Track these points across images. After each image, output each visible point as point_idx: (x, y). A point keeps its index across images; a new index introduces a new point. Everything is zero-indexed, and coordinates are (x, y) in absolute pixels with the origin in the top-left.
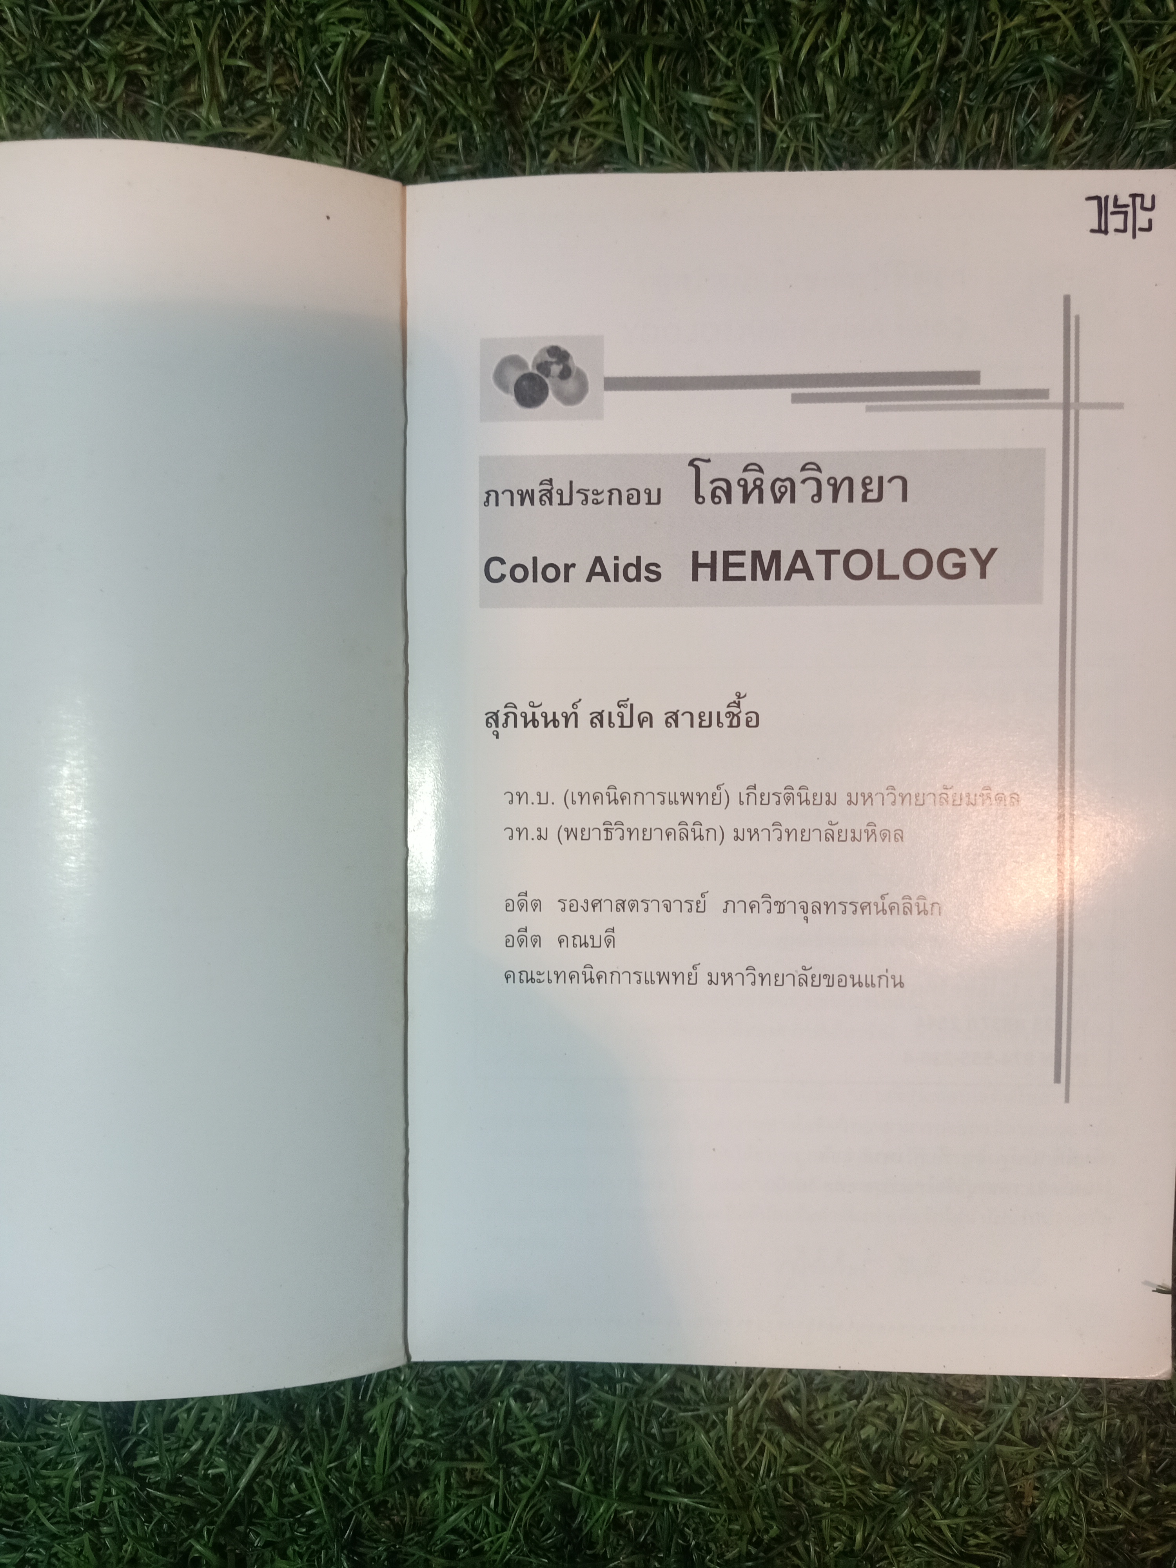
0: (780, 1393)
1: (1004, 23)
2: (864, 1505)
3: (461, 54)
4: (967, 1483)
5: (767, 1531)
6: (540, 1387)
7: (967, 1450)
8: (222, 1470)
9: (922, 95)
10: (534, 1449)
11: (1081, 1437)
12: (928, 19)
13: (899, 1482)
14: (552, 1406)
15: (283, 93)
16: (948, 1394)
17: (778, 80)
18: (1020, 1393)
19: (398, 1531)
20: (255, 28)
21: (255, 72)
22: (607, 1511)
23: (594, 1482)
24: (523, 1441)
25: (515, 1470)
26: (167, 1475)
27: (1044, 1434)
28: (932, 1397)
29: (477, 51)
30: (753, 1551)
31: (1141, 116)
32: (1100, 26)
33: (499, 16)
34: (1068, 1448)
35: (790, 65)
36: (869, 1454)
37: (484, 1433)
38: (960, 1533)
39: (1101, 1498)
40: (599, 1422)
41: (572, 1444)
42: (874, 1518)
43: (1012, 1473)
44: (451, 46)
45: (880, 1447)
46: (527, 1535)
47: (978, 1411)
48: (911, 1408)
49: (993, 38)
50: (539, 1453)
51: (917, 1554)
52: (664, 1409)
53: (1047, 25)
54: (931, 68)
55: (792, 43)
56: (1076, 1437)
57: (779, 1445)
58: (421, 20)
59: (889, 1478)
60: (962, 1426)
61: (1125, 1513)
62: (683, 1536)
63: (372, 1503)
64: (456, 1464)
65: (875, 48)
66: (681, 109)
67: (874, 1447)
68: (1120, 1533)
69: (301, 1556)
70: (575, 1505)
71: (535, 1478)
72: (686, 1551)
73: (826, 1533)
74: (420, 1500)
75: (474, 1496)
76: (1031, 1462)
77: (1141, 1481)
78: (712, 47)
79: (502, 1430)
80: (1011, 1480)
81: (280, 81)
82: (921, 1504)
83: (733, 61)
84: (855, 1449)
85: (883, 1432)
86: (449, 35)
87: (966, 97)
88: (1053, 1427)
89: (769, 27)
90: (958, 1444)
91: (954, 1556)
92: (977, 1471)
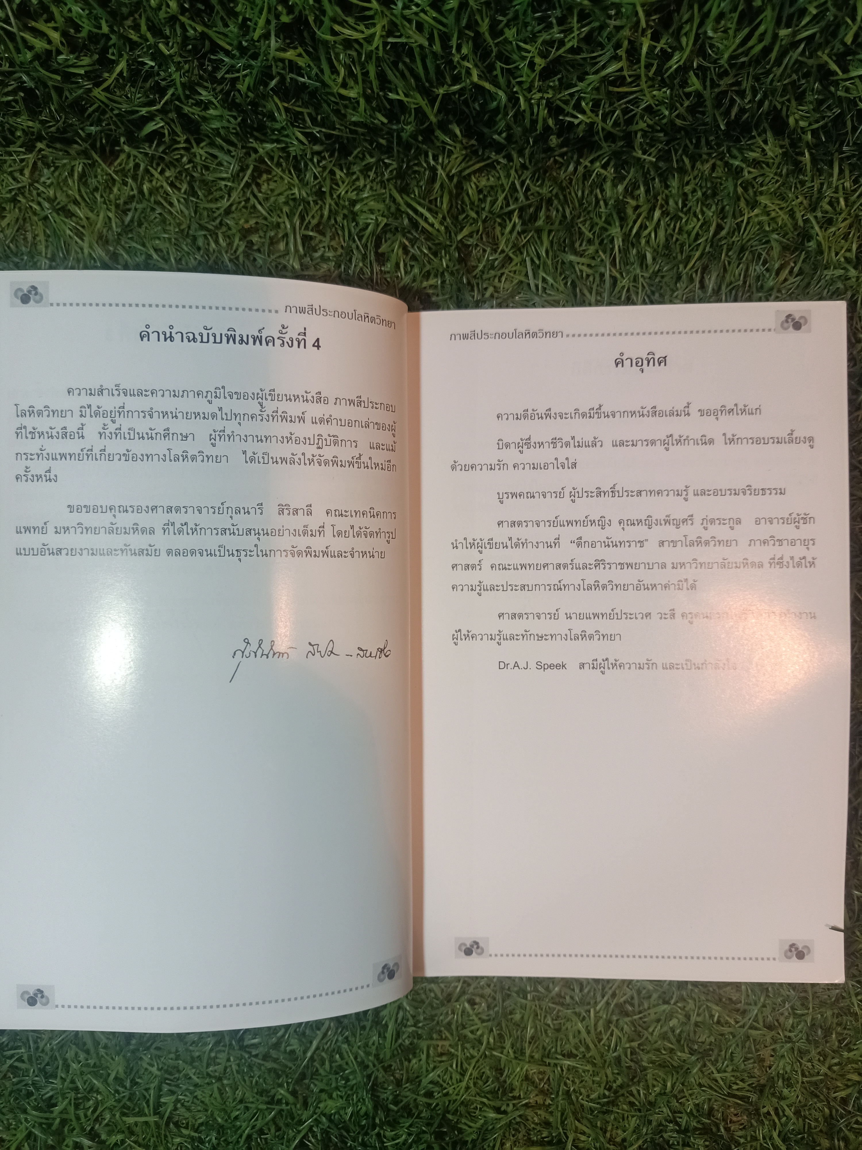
0: (622, 1000)
1: (749, 213)
2: (672, 1065)
3: (438, 230)
4: (732, 1053)
5: (615, 1082)
6: (482, 996)
7: (732, 1033)
8: (295, 1047)
9: (702, 255)
10: (479, 1033)
11: (798, 1025)
12: (705, 209)
13: (692, 1052)
14: (489, 1007)
15: (335, 250)
16: (721, 1000)
17: (619, 246)
18: (762, 1000)
19: (399, 1083)
20: (319, 213)
21: (319, 237)
22: (522, 1069)
23: (515, 1052)
24: (473, 1028)
25: (468, 1045)
26: (262, 1050)
27: (776, 1024)
28: (711, 1001)
29: (446, 228)
30: (607, 1093)
31: (826, 268)
32: (803, 216)
33: (459, 207)
34: (790, 1031)
35: (626, 237)
36: (674, 1036)
37: (449, 1024)
38: (728, 1082)
39: (810, 1061)
40: (517, 1017)
41: (501, 1029)
42: (678, 1073)
43: (758, 1047)
44: (432, 225)
45: (681, 1032)
46: (475, 1084)
47: (738, 1010)
48: (699, 1008)
49: (742, 221)
50: (482, 1035)
51: (703, 1094)
52: (555, 1009)
53: (773, 214)
54: (707, 240)
55: (628, 225)
56: (795, 1025)
57: (622, 1029)
58: (416, 211)
59: (686, 1050)
60: (728, 1019)
61: (824, 1070)
62: (566, 1084)
63: (383, 1067)
64: (435, 1042)
65: (675, 226)
66: (563, 263)
67: (678, 1031)
68: (821, 1081)
69: (342, 1097)
70: (502, 1066)
71: (479, 1050)
72: (568, 1093)
73: (650, 1082)
74: (411, 1064)
75: (442, 1061)
76: (769, 1040)
77: (834, 1051)
78: (580, 225)
79: (460, 1022)
80: (757, 1050)
81: (333, 243)
82: (705, 1065)
83: (594, 234)
84: (666, 1033)
85: (683, 1023)
86: (431, 219)
87: (727, 255)
88: (782, 1019)
89: (615, 216)
90: (726, 1030)
91: (725, 1095)
92: (737, 1045)
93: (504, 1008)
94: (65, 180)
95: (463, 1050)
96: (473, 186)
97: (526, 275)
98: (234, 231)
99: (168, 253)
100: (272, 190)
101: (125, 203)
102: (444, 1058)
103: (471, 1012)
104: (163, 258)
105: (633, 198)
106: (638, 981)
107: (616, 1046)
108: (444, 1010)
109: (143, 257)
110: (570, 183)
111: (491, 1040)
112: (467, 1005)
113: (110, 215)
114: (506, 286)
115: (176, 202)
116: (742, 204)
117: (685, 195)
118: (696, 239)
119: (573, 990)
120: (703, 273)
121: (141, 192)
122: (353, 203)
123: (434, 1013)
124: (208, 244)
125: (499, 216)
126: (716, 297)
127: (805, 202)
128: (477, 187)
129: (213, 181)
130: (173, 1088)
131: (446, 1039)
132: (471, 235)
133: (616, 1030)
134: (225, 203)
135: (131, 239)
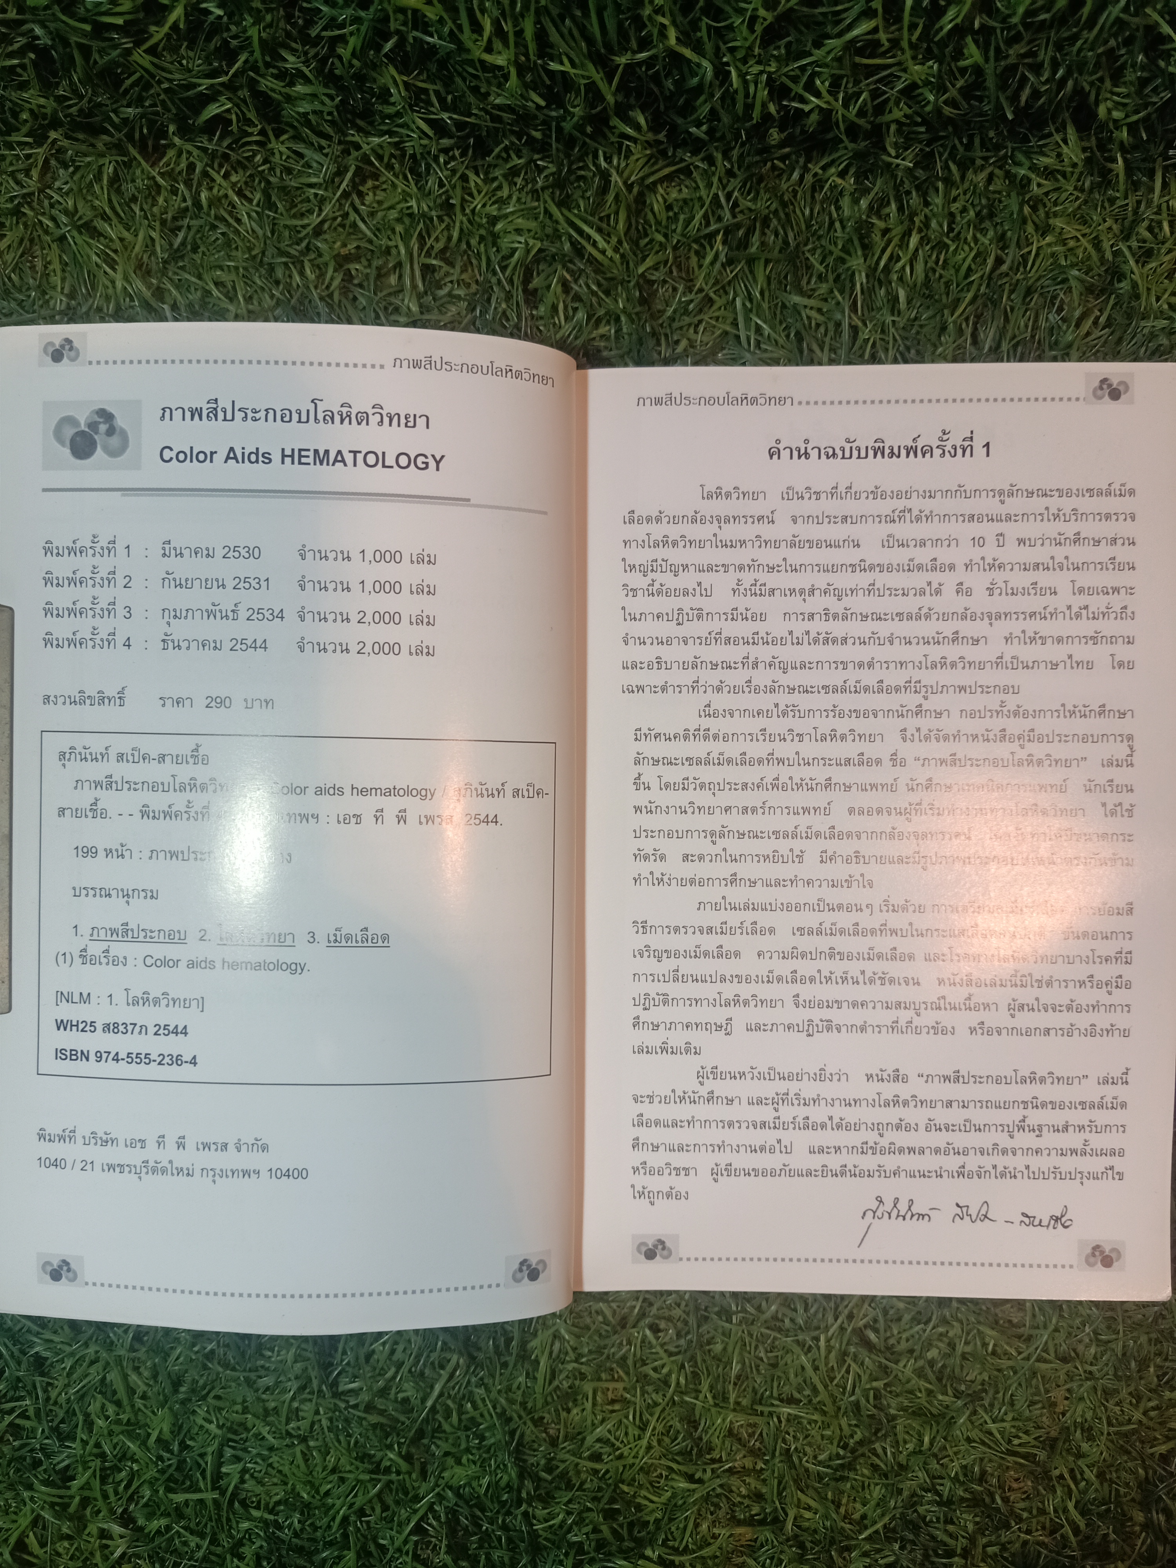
93: (700, 1336)
94: (90, 185)
95: (642, 1395)
96: (660, 199)
97: (735, 324)
98: (326, 258)
99: (234, 288)
100: (380, 203)
101: (175, 219)
102: (617, 1407)
103: (654, 1341)
104: (226, 295)
105: (880, 218)
106: (883, 1297)
107: (854, 1387)
108: (615, 1338)
109: (199, 293)
110: (795, 197)
111: (682, 1381)
112: (648, 1332)
113: (154, 234)
114: (705, 339)
115: (245, 219)
116: (1030, 228)
117: (952, 215)
118: (967, 276)
119: (795, 1310)
120: (975, 324)
121: (197, 204)
122: (494, 221)
123: (602, 1343)
124: (290, 277)
125: (696, 241)
126: (995, 355)
127: (1115, 227)
128: (665, 201)
129: (298, 188)
130: (240, 1453)
131: (620, 1379)
132: (655, 267)
133: (853, 1365)
134: (314, 219)
135: (182, 268)
